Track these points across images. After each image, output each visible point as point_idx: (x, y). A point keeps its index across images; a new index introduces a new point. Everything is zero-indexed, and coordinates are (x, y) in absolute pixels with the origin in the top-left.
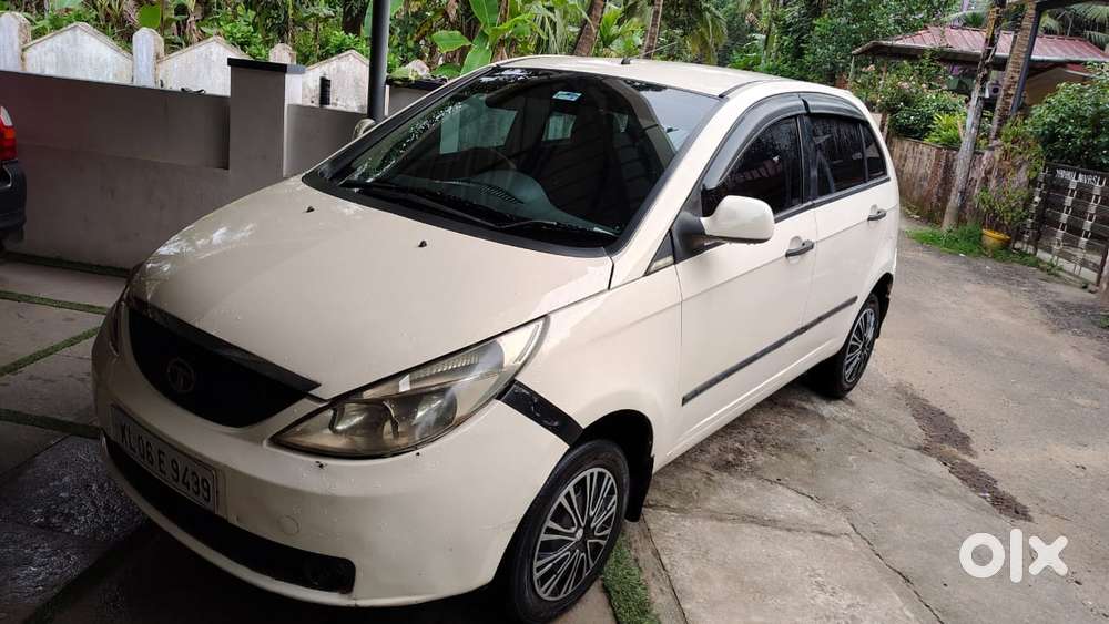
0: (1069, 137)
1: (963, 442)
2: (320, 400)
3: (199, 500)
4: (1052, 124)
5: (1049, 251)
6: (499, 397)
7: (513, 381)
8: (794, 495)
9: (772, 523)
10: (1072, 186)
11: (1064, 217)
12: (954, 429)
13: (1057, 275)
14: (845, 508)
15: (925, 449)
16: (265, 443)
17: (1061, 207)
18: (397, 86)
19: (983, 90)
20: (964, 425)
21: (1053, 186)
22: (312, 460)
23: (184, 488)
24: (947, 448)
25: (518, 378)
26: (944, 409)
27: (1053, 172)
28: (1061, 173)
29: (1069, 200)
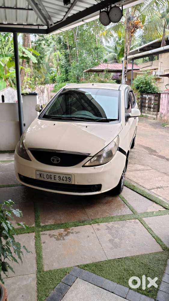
0: (142, 87)
1: (155, 151)
2: (91, 156)
3: (68, 182)
4: (138, 85)
5: (144, 113)
6: (117, 150)
7: (118, 147)
8: (139, 165)
9: (139, 170)
10: (147, 98)
11: (147, 105)
12: (152, 150)
13: (147, 118)
14: (148, 165)
15: (150, 154)
16: (81, 167)
17: (145, 103)
18: (25, 95)
19: (125, 79)
20: (153, 148)
21: (143, 99)
22: (93, 167)
23: (63, 181)
24: (153, 153)
25: (119, 146)
26: (148, 146)
27: (142, 95)
28: (144, 96)
29: (147, 101)
